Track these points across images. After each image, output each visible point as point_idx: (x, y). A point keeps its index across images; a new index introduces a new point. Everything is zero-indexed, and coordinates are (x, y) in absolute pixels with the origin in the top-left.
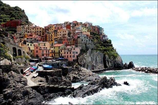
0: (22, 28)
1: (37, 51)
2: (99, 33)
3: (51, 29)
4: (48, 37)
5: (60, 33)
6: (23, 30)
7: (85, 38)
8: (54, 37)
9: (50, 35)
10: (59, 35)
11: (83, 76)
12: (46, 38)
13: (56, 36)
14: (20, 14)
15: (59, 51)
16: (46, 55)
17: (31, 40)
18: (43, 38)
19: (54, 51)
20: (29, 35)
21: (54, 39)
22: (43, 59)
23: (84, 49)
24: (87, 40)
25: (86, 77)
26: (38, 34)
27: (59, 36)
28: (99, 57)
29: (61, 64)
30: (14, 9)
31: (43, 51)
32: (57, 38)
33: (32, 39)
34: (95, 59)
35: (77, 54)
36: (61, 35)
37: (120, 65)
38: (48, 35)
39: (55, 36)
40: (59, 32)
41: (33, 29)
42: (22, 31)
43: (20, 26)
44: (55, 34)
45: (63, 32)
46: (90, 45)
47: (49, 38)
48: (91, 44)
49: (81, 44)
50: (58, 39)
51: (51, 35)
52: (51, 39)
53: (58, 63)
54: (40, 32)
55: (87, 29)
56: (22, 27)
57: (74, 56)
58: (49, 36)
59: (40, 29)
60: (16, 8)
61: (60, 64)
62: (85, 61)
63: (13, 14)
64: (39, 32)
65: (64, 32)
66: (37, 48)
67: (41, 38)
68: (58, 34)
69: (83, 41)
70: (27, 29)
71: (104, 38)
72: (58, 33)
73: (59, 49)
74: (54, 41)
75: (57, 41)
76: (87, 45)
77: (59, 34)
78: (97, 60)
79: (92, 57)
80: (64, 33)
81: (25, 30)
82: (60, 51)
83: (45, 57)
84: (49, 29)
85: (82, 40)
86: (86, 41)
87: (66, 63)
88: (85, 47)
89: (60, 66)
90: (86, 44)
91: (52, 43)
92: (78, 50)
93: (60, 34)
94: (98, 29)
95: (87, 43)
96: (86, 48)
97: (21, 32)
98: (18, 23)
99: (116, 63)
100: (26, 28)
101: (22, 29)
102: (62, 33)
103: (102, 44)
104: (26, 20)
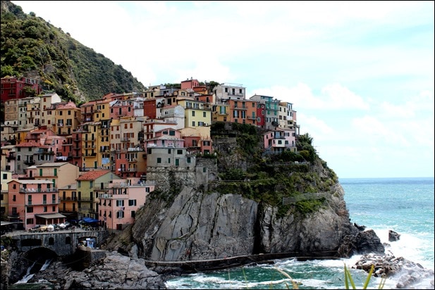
0: (21, 110)
1: (15, 196)
2: (263, 124)
3: (100, 115)
4: (84, 144)
5: (118, 129)
6: (24, 115)
7: (169, 152)
8: (100, 144)
9: (90, 137)
10: (114, 137)
11: (103, 281)
12: (77, 146)
13: (107, 140)
14: (32, 51)
15: (91, 193)
16: (43, 209)
17: (31, 154)
18: (70, 146)
19: (80, 193)
20: (32, 135)
21: (99, 149)
22: (30, 221)
23: (166, 188)
24: (177, 160)
25: (111, 284)
26: (62, 131)
27: (115, 141)
28: (229, 216)
29: (78, 238)
30: (21, 32)
31: (30, 197)
32: (109, 147)
33: (32, 149)
34: (205, 221)
35: (134, 208)
36: (118, 136)
37: (319, 242)
38: (84, 136)
39: (103, 140)
40: (115, 128)
41: (51, 113)
42: (20, 119)
43: (13, 102)
44: (103, 134)
45: (126, 127)
46: (191, 175)
47: (86, 147)
48: (195, 171)
49: (154, 174)
50: (112, 150)
51: (93, 135)
52: (93, 151)
53: (67, 235)
54: (69, 122)
55: (208, 114)
56: (20, 106)
57: (120, 214)
58: (86, 139)
59: (69, 113)
60: (27, 29)
61: (74, 238)
62: (156, 228)
63: (13, 53)
64: (65, 122)
65: (129, 126)
66: (15, 187)
67: (65, 147)
68: (111, 133)
69: (163, 164)
70: (34, 113)
71: (280, 142)
72: (112, 130)
73: (91, 187)
74: (100, 155)
75: (108, 156)
76: (177, 175)
77: (114, 132)
78: (217, 225)
79: (195, 216)
80: (129, 131)
81: (29, 114)
82: (95, 195)
83: (36, 216)
84: (95, 115)
85: (159, 160)
86: (173, 163)
87: (95, 234)
88: (168, 183)
89: (75, 243)
90: (171, 173)
91: (96, 162)
92: (138, 194)
93: (118, 132)
94: (259, 111)
95: (180, 169)
96: (172, 184)
97: (17, 122)
98: (15, 90)
99: (301, 235)
100: (29, 108)
101: (20, 113)
102: (123, 131)
103: (263, 164)
104: (58, 71)
